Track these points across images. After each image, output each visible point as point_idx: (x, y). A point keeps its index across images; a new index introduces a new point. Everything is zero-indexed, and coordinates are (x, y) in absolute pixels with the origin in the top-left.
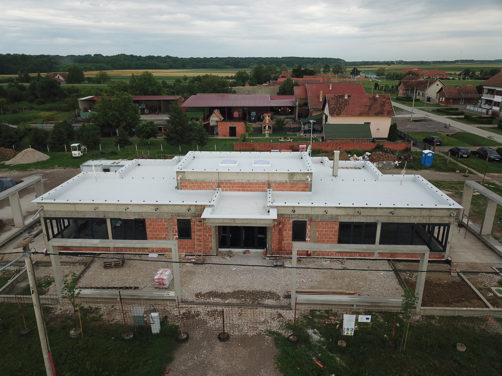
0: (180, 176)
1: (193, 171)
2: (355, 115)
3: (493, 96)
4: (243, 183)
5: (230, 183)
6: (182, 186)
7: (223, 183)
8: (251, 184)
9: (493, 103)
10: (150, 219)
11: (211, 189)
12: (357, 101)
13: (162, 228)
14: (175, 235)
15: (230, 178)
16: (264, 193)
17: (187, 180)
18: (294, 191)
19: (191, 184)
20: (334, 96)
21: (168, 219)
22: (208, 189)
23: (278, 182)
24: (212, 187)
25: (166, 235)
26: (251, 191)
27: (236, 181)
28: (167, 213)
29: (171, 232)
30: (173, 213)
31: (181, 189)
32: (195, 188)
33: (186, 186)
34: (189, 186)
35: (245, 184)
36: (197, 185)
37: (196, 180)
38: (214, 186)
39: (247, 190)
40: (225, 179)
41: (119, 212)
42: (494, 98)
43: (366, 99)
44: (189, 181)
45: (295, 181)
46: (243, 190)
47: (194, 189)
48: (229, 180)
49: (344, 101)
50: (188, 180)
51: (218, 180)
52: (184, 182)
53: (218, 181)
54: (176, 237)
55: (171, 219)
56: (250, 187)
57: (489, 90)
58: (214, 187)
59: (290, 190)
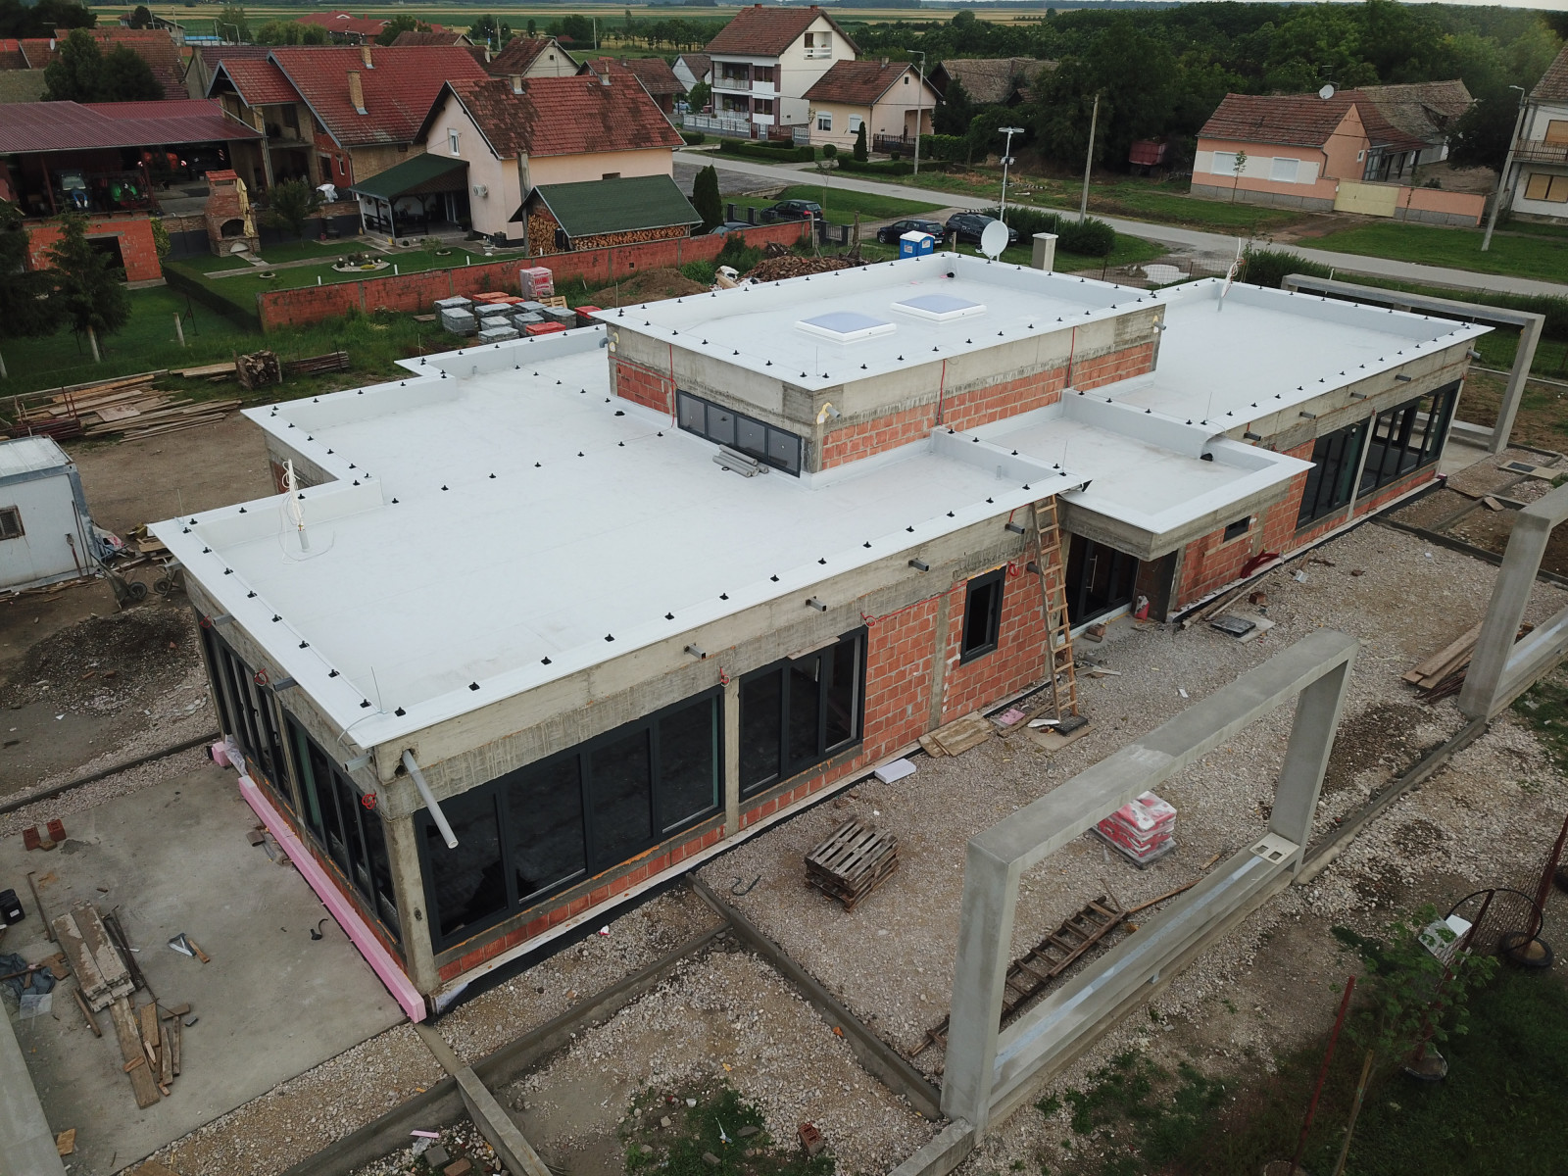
0: (825, 407)
1: (866, 374)
2: (577, 150)
3: (747, 83)
4: (1004, 386)
5: (973, 397)
6: (827, 450)
7: (950, 402)
8: (1026, 381)
9: (752, 104)
10: (886, 617)
11: (913, 439)
12: (557, 100)
13: (916, 643)
14: (950, 654)
15: (972, 374)
16: (1053, 407)
17: (845, 419)
18: (1121, 378)
19: (856, 437)
20: (476, 84)
21: (943, 595)
22: (908, 441)
23: (1091, 356)
24: (918, 426)
25: (927, 665)
26: (1024, 409)
27: (990, 382)
28: (942, 568)
29: (944, 645)
30: (959, 562)
31: (824, 466)
32: (868, 450)
33: (840, 450)
34: (849, 445)
35: (1010, 387)
36: (874, 433)
37: (876, 412)
38: (926, 422)
39: (1014, 412)
40: (959, 384)
41: (779, 631)
42: (751, 88)
43: (580, 93)
44: (854, 423)
45: (1126, 342)
46: (1003, 415)
47: (862, 455)
48: (969, 385)
49: (516, 101)
50: (851, 418)
51: (939, 393)
52: (834, 434)
53: (938, 399)
54: (953, 659)
55: (953, 588)
56: (1021, 396)
57: (727, 67)
58: (925, 429)
59: (1113, 380)
